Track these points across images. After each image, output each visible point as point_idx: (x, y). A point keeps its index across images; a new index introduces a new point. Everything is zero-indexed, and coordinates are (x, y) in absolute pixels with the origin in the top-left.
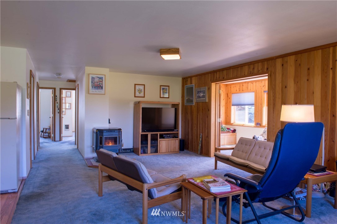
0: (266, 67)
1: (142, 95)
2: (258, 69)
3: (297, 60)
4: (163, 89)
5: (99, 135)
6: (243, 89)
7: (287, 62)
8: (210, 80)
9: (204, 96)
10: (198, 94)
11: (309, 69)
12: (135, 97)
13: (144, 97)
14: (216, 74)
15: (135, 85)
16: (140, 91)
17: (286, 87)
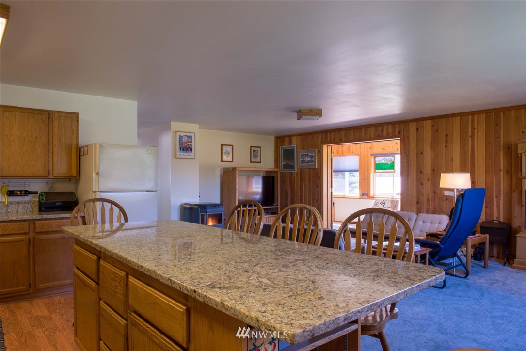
0: (397, 130)
1: (230, 159)
2: (388, 131)
3: (434, 126)
4: (254, 151)
5: (200, 212)
6: (342, 151)
7: (422, 126)
8: (320, 141)
9: (313, 160)
10: (301, 158)
11: (447, 135)
12: (222, 161)
13: (232, 162)
14: (329, 135)
15: (222, 145)
16: (227, 153)
17: (422, 153)
